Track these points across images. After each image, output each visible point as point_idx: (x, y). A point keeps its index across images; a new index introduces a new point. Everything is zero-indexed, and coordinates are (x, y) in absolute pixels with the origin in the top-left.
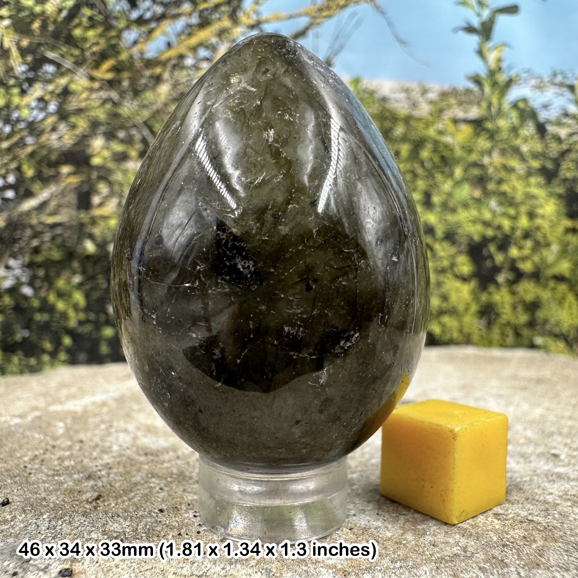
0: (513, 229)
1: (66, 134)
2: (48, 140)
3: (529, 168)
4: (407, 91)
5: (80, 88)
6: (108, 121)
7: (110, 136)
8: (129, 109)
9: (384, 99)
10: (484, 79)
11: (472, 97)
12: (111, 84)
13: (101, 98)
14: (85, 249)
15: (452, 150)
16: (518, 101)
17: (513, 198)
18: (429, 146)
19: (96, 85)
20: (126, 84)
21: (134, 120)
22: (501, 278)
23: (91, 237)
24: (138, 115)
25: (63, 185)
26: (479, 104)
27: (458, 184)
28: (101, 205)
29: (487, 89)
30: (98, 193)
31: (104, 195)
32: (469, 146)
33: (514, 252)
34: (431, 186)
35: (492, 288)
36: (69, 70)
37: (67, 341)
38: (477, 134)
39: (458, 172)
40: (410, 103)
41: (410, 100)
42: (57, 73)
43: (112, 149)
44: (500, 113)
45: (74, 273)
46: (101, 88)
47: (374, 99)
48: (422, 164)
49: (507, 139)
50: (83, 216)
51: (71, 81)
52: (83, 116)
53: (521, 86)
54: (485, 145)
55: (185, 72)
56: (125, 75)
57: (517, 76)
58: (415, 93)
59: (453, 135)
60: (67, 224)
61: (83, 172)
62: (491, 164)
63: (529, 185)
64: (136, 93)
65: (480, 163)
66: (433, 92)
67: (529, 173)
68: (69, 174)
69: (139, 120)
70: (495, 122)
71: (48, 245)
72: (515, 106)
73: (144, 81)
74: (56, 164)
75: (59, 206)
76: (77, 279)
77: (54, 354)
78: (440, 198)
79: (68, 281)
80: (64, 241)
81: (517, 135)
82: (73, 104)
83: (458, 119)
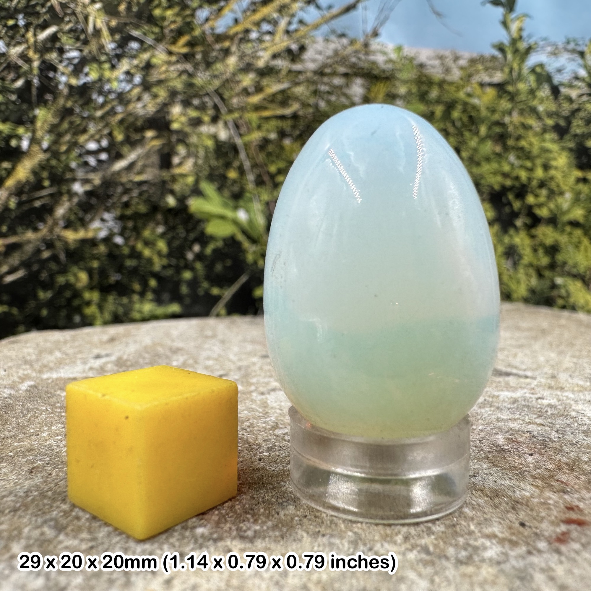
0: (529, 179)
1: (150, 103)
2: (134, 108)
3: (545, 125)
4: (441, 58)
5: (160, 62)
6: (185, 90)
7: (186, 104)
8: (202, 79)
9: (422, 66)
10: (507, 46)
11: (497, 64)
12: (187, 57)
13: (178, 71)
14: (167, 203)
15: (478, 111)
16: (536, 66)
17: (529, 152)
18: (459, 107)
19: (174, 59)
20: (199, 57)
21: (206, 89)
22: (519, 223)
23: (172, 192)
24: (210, 84)
25: (148, 147)
26: (502, 70)
27: (483, 140)
28: (180, 164)
29: (509, 56)
30: (177, 154)
31: (182, 156)
32: (493, 107)
33: (531, 199)
34: (460, 142)
35: (512, 231)
36: (150, 46)
37: (153, 283)
38: (500, 97)
39: (483, 130)
40: (444, 68)
41: (444, 67)
42: (141, 49)
43: (188, 115)
44: (520, 77)
45: (158, 224)
46: (178, 62)
47: (413, 66)
48: (453, 123)
49: (525, 101)
50: (165, 175)
51: (153, 56)
52: (163, 86)
53: (539, 53)
54: (506, 105)
55: (250, 45)
56: (199, 49)
57: (536, 44)
58: (448, 60)
59: (479, 97)
60: (152, 182)
61: (164, 136)
62: (511, 122)
63: (544, 140)
64: (208, 64)
65: (501, 122)
66: (464, 59)
67: (545, 130)
68: (153, 138)
69: (211, 88)
70: (515, 85)
71: (137, 200)
72: (533, 71)
73: (214, 54)
74: (141, 130)
75: (145, 166)
76: (160, 230)
77: (142, 294)
78: (468, 153)
79: (153, 231)
80: (149, 196)
81: (534, 97)
82: (155, 76)
83: (485, 83)
